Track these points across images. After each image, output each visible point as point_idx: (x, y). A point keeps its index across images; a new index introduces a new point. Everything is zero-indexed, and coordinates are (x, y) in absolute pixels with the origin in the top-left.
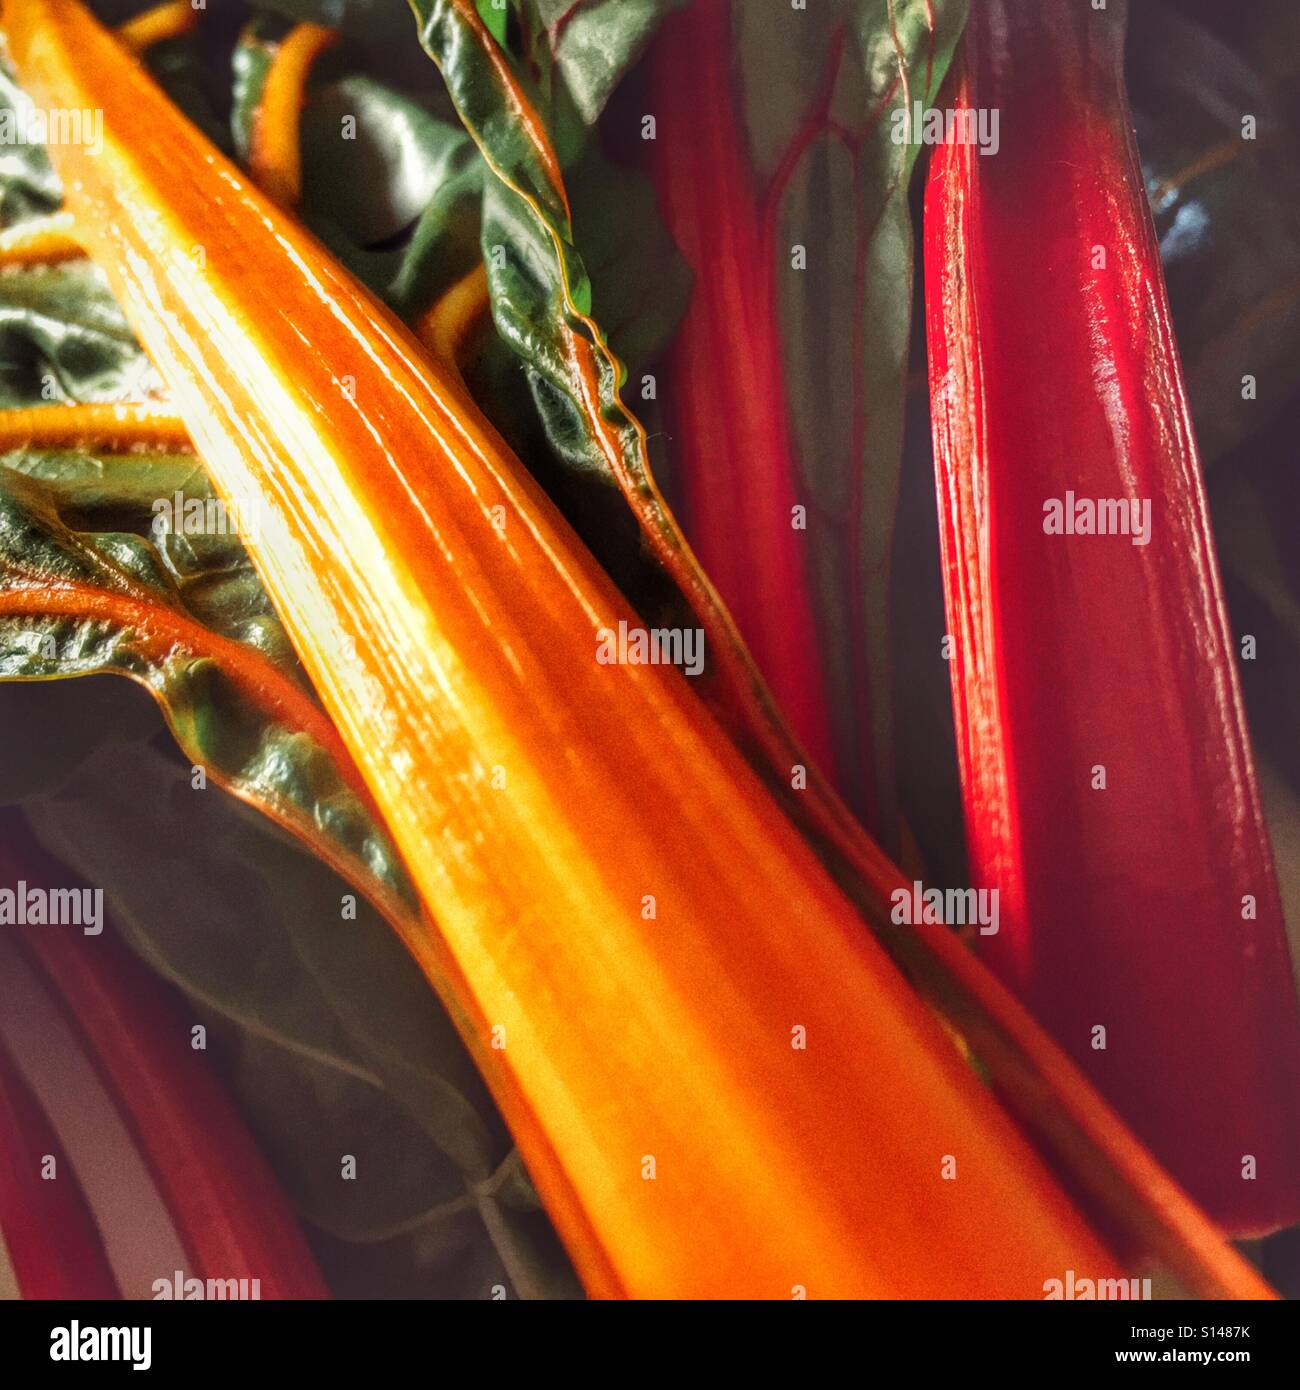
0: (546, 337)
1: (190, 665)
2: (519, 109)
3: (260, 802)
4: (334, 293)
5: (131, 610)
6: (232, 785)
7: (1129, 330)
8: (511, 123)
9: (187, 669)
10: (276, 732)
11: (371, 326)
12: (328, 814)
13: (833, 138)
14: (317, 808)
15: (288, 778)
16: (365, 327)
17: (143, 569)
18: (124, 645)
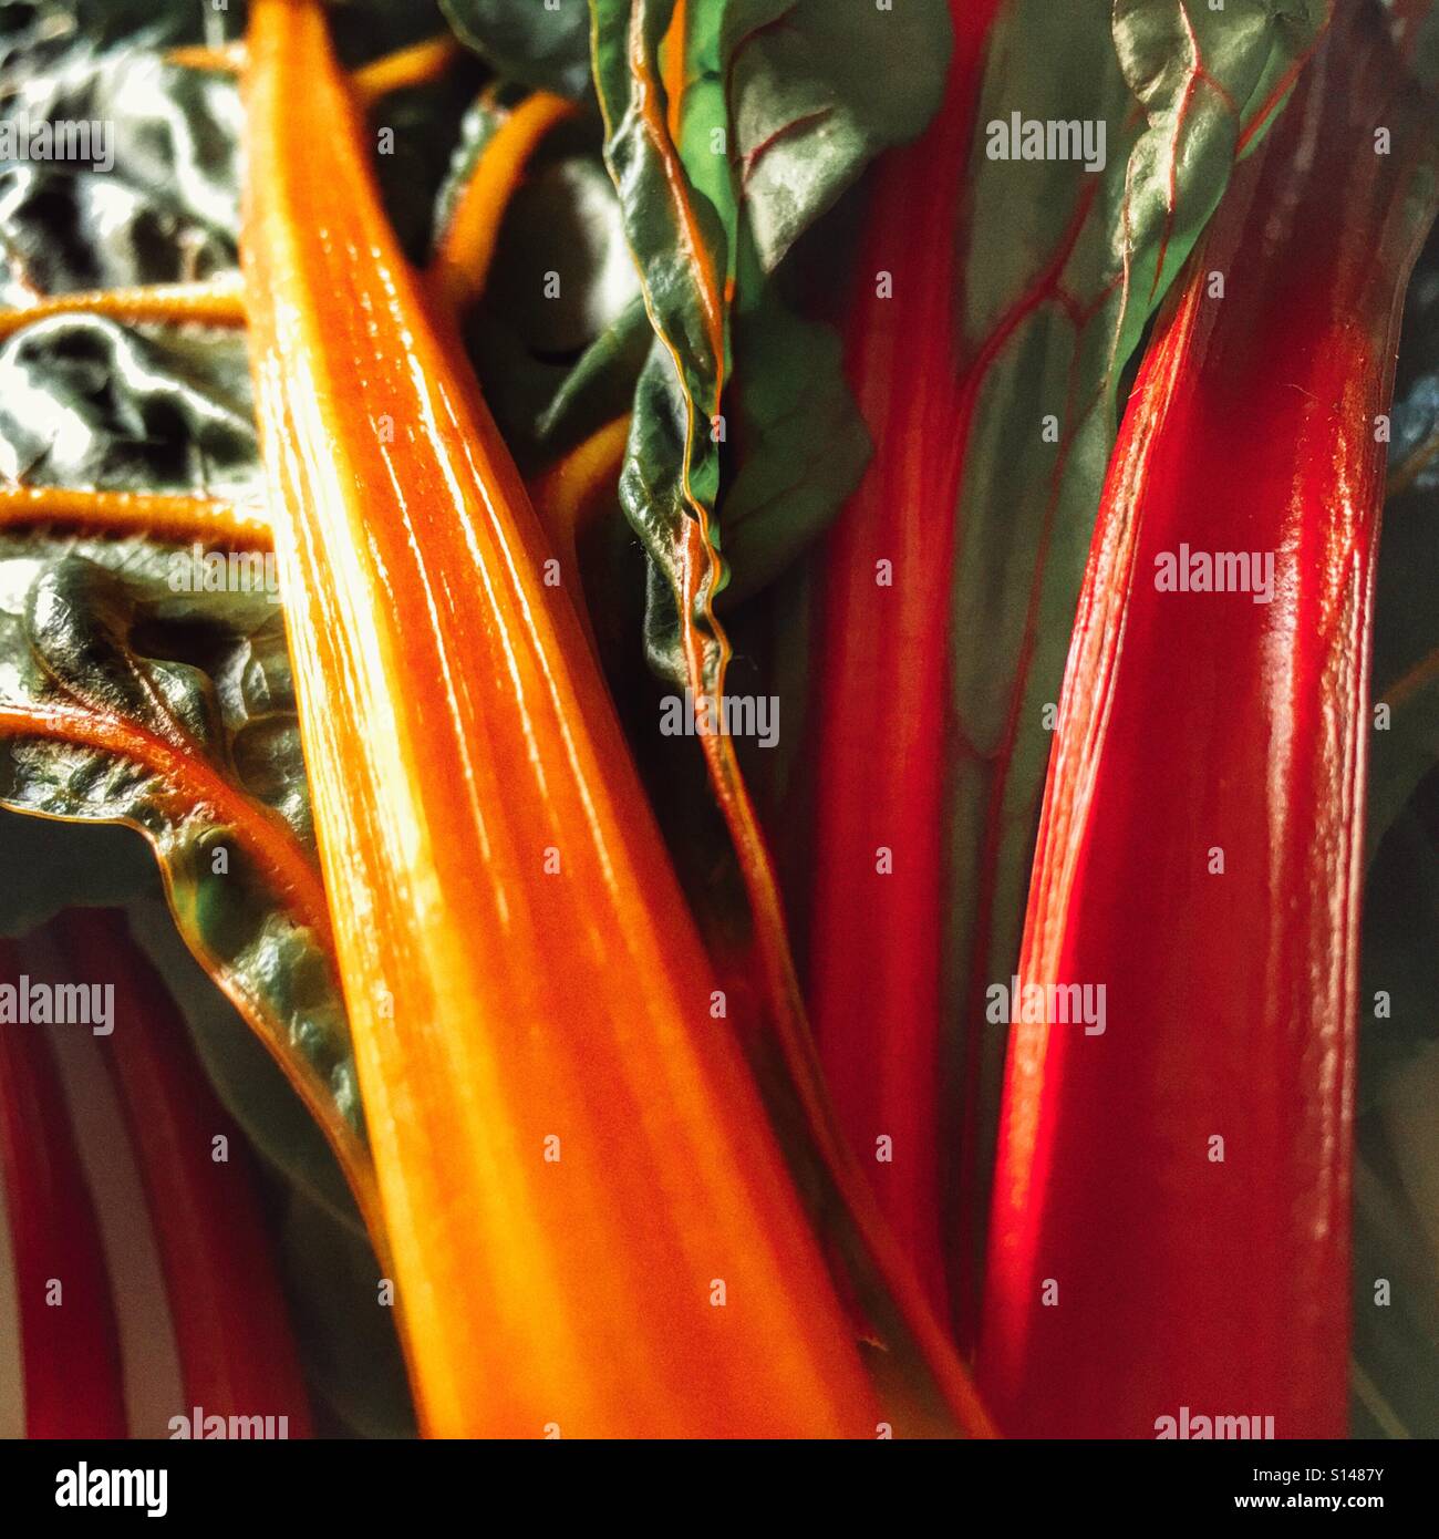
0: (662, 515)
1: (203, 833)
2: (690, 247)
3: (239, 999)
4: (445, 434)
5: (164, 757)
6: (219, 972)
7: (1320, 611)
8: (679, 263)
9: (199, 837)
10: (278, 922)
11: (471, 477)
12: (304, 1028)
13: (1058, 310)
14: (294, 1019)
15: (273, 980)
16: (466, 480)
17: (192, 711)
18: (148, 796)
